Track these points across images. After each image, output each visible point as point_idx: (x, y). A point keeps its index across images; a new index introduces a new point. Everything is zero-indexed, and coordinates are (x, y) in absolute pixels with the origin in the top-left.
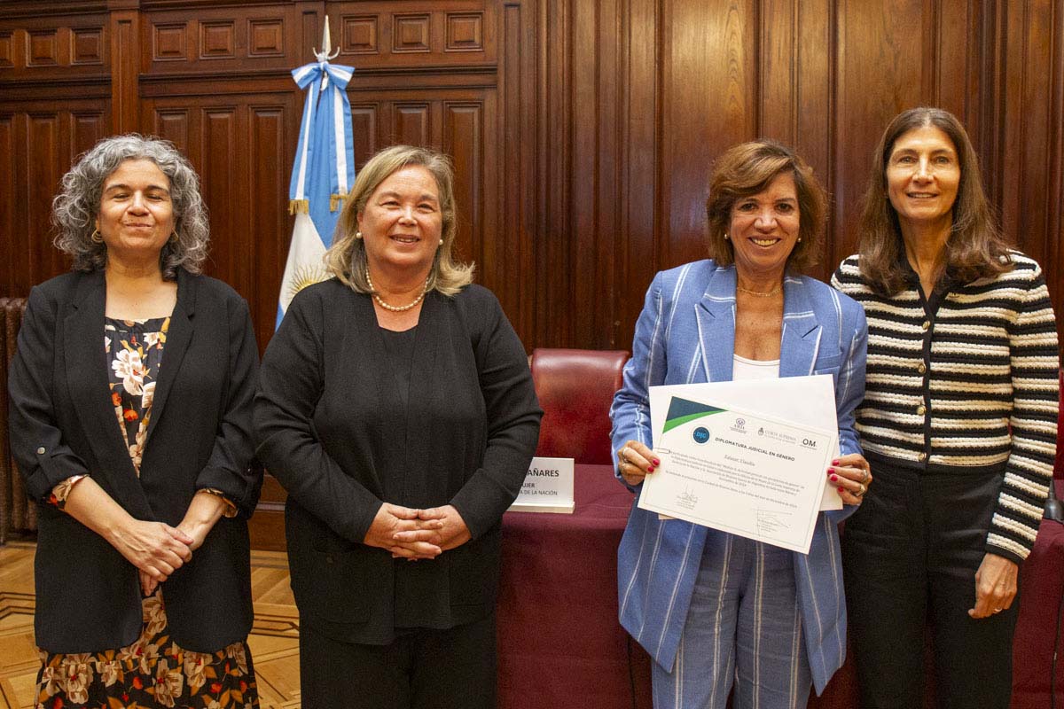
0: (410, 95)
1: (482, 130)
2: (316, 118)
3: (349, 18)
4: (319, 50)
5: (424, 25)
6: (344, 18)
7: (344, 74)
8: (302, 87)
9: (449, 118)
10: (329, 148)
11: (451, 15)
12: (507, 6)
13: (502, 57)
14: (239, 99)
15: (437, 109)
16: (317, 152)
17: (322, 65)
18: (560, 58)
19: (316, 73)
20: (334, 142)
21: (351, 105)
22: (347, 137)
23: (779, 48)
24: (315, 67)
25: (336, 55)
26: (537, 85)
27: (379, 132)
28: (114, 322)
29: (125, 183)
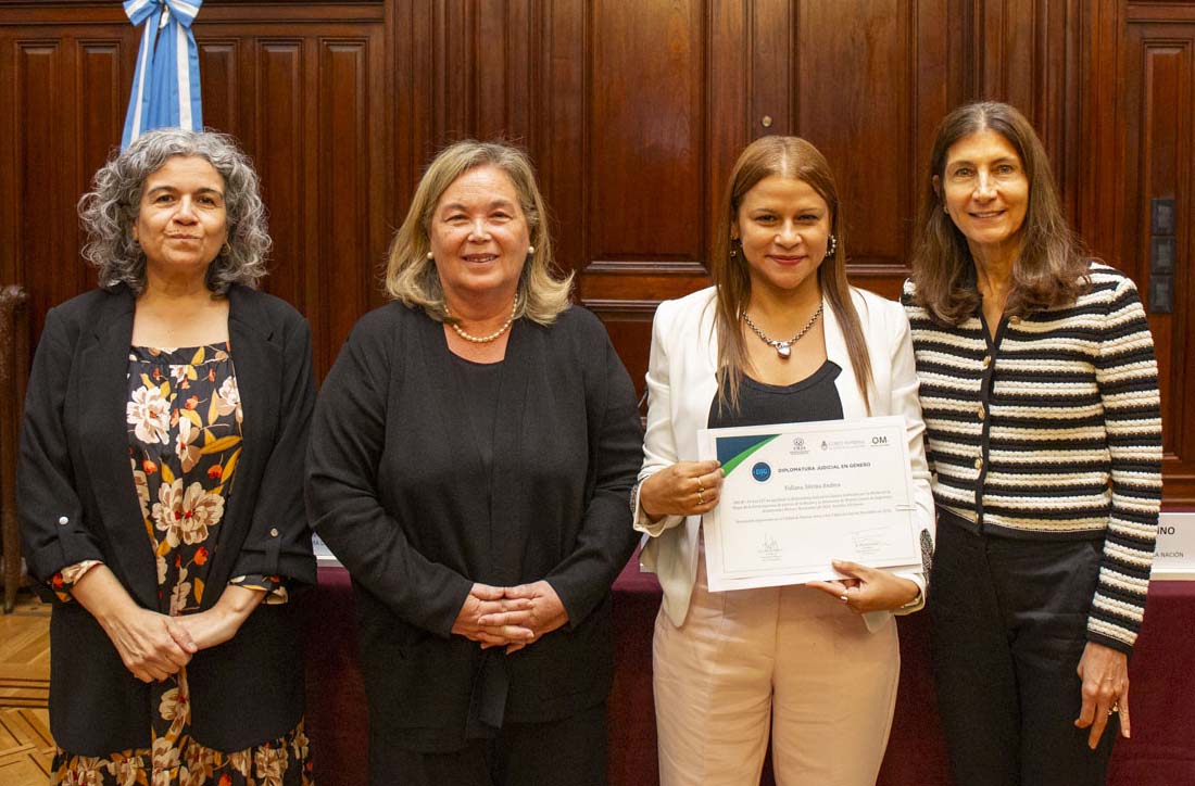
0: (277, 31)
1: (366, 75)
2: (153, 61)
7: (188, 7)
8: (136, 21)
9: (327, 57)
10: (169, 98)
14: (62, 31)
15: (312, 48)
16: (155, 102)
19: (154, 6)
20: (176, 92)
21: (195, 37)
22: (192, 86)
26: (434, 20)
27: (240, 74)
28: (135, 350)
29: (172, 185)
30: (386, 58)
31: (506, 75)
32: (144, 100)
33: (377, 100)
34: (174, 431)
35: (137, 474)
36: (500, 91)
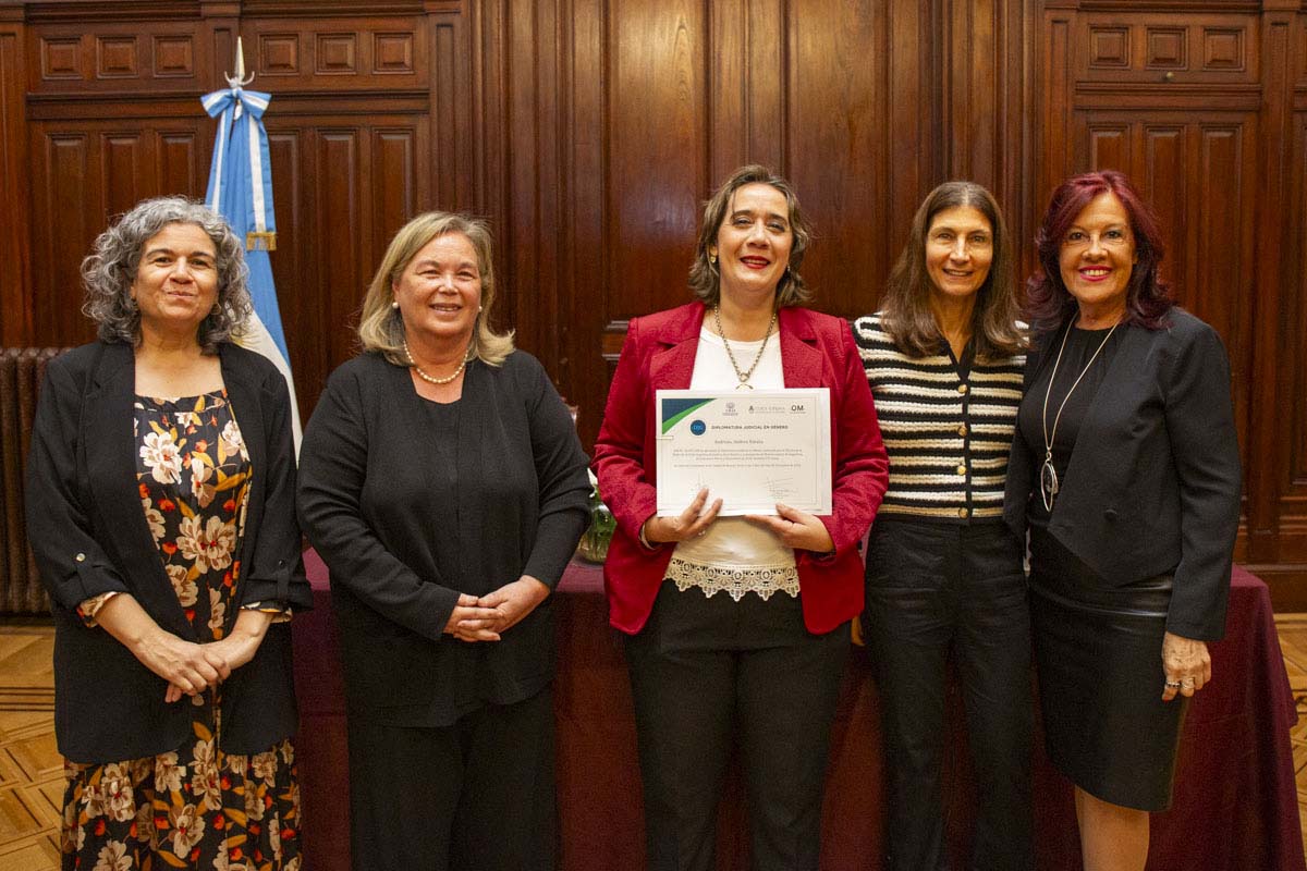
0: (335, 121)
1: (414, 157)
2: (229, 149)
3: (267, 36)
4: (232, 76)
5: (350, 44)
6: (261, 36)
7: (260, 102)
8: (213, 115)
9: (378, 145)
10: (244, 182)
11: (379, 35)
12: (440, 26)
13: (434, 80)
14: (144, 123)
15: (365, 135)
17: (234, 92)
18: (496, 82)
19: (229, 100)
20: (250, 175)
22: (264, 170)
23: (730, 70)
24: (227, 94)
25: (251, 80)
26: (473, 111)
27: (302, 161)
28: (143, 400)
29: (169, 248)
30: (431, 144)
31: (537, 157)
32: (222, 183)
33: (423, 182)
34: (187, 473)
35: (149, 512)
36: (532, 174)
